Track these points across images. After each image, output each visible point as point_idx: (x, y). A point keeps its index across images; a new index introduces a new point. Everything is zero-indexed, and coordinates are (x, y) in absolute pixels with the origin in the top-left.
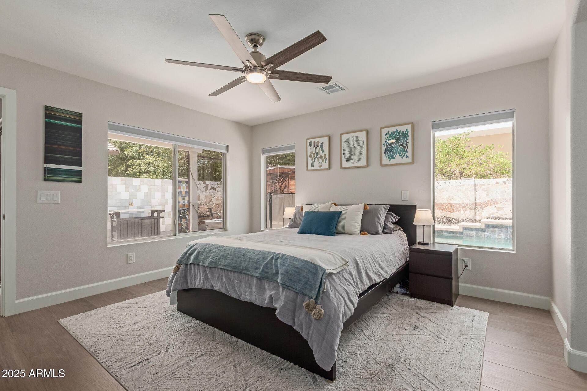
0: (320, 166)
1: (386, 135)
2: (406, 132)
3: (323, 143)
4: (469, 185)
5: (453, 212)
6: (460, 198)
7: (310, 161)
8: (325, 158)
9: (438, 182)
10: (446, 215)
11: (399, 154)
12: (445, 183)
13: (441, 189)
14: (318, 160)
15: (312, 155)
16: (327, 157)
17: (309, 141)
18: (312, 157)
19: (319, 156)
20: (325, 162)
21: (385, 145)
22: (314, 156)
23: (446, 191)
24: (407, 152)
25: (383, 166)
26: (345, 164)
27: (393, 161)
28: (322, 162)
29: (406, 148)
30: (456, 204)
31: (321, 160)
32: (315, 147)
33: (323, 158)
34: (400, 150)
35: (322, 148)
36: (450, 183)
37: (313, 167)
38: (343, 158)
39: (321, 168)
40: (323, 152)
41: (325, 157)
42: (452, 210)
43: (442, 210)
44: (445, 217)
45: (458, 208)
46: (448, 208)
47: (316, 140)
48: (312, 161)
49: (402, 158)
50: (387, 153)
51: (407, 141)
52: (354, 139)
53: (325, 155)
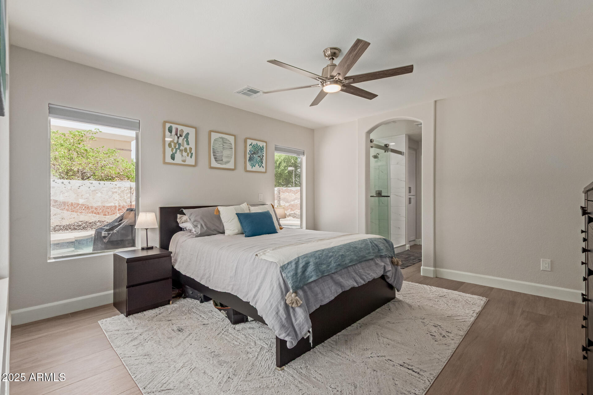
0: (184, 161)
1: (250, 146)
2: (262, 147)
3: (188, 134)
4: (125, 187)
5: (109, 215)
6: (116, 200)
7: (169, 152)
8: (190, 153)
9: (91, 182)
10: (100, 219)
11: (258, 163)
12: (99, 184)
13: (95, 190)
14: (181, 153)
15: (173, 144)
16: (193, 151)
17: (168, 125)
18: (173, 147)
19: (182, 148)
20: (191, 157)
21: (249, 153)
22: (175, 147)
23: (101, 192)
24: (262, 163)
25: (247, 171)
26: (214, 164)
27: (254, 169)
28: (187, 156)
29: (262, 160)
30: (111, 206)
31: (185, 154)
32: (177, 135)
33: (188, 152)
34: (259, 161)
35: (187, 139)
36: (104, 184)
37: (174, 160)
38: (212, 157)
39: (186, 163)
40: (188, 144)
41: (190, 151)
42: (107, 213)
43: (95, 213)
44: (99, 221)
45: (114, 211)
46: (102, 211)
47: (180, 128)
48: (172, 152)
49: (260, 167)
50: (250, 161)
51: (263, 155)
52: (224, 141)
53: (191, 149)
